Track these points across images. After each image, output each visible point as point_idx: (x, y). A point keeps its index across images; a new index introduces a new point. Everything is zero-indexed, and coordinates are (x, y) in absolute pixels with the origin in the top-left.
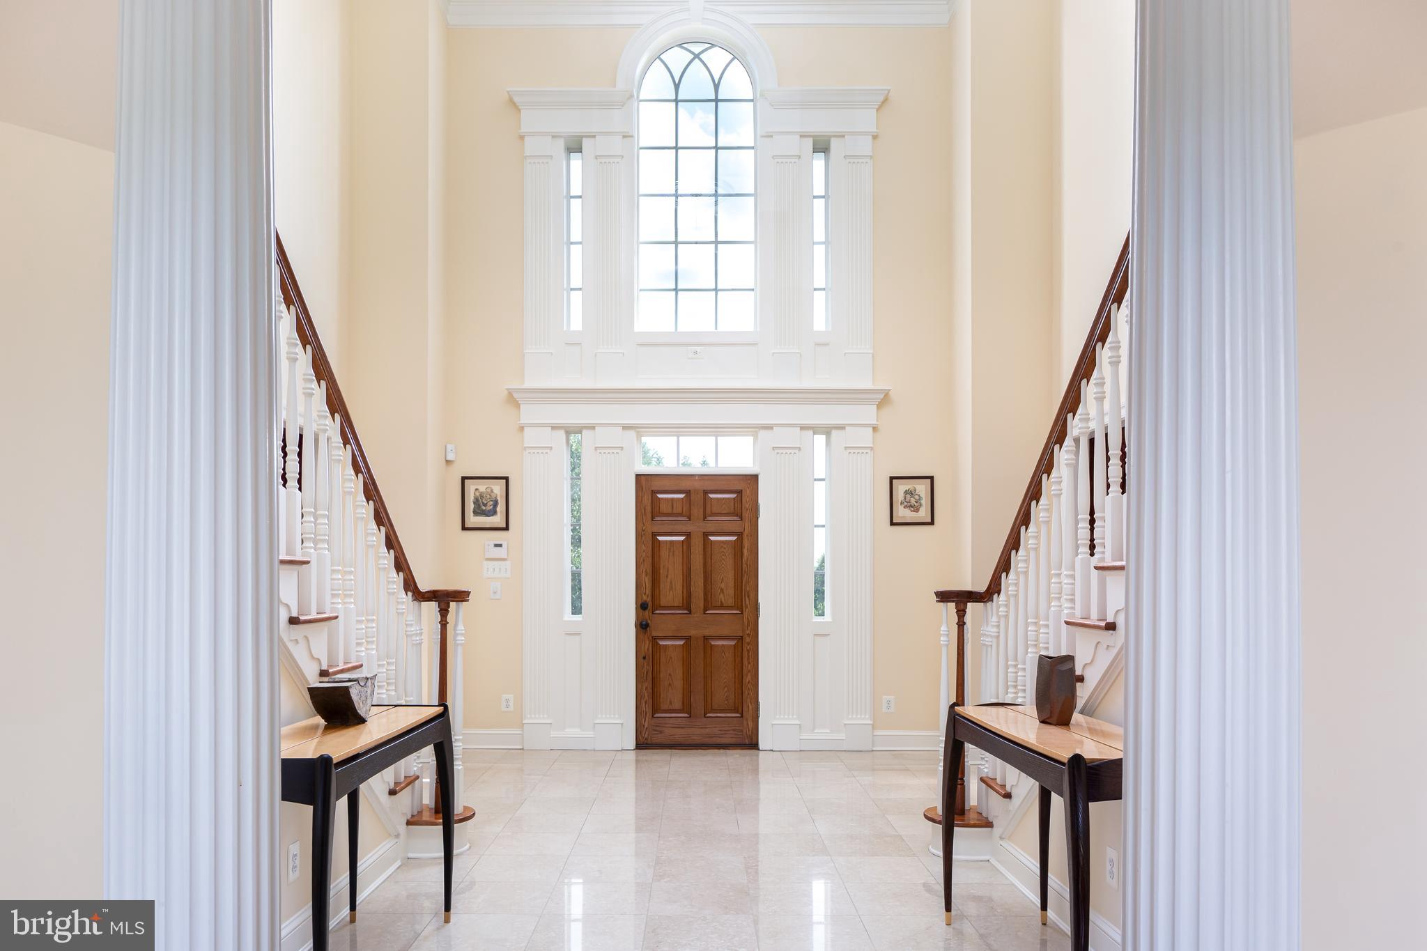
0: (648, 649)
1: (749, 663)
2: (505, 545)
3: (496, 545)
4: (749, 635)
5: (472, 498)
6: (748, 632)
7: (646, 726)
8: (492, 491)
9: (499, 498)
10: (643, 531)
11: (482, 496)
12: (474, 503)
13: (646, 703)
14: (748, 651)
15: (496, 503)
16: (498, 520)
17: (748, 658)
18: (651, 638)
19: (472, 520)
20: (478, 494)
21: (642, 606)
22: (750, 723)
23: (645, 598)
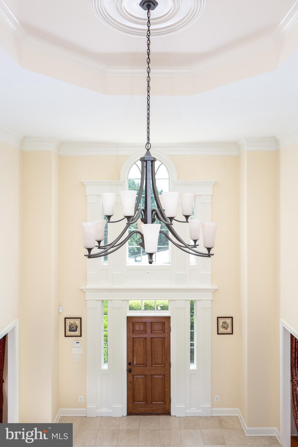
0: (131, 379)
1: (167, 384)
2: (80, 342)
3: (77, 343)
4: (167, 374)
5: (68, 325)
6: (167, 373)
7: (131, 407)
8: (75, 323)
9: (78, 325)
10: (130, 337)
11: (72, 325)
12: (69, 327)
13: (130, 399)
14: (167, 380)
15: (77, 327)
16: (77, 333)
17: (167, 383)
18: (132, 375)
19: (69, 333)
20: (70, 324)
21: (129, 364)
22: (168, 406)
23: (130, 361)
